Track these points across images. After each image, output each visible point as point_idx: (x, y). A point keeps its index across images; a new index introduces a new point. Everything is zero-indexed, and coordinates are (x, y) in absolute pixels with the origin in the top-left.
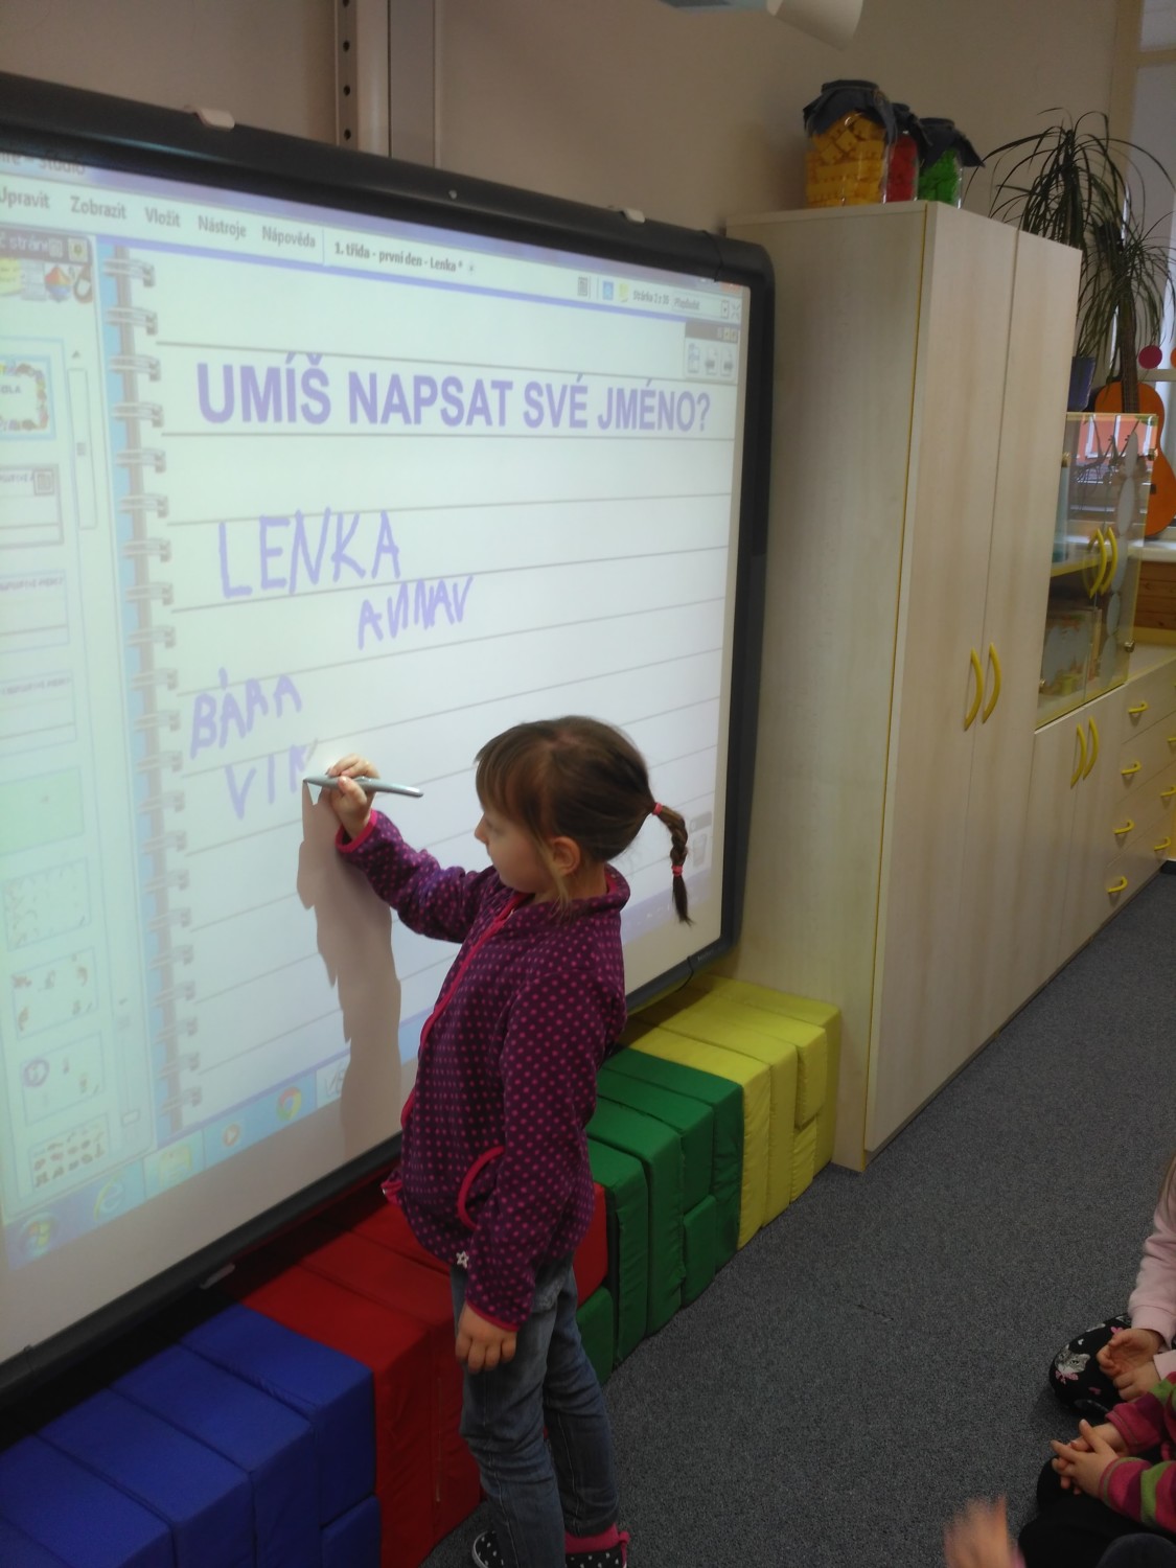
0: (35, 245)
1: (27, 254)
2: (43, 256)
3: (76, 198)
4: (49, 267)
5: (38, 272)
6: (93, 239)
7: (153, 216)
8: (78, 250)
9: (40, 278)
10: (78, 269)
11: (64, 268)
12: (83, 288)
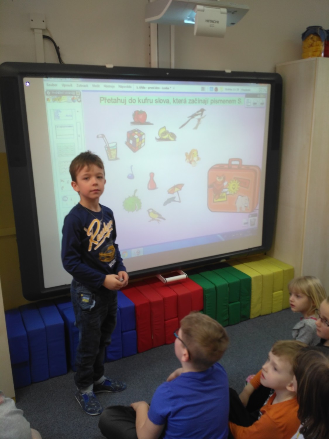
0: (69, 93)
1: (68, 95)
2: (71, 95)
3: (77, 84)
4: (72, 97)
5: (70, 98)
6: (81, 91)
7: (94, 86)
8: (78, 93)
9: (71, 99)
10: (78, 97)
11: (75, 97)
12: (79, 100)
